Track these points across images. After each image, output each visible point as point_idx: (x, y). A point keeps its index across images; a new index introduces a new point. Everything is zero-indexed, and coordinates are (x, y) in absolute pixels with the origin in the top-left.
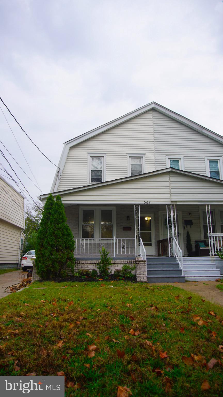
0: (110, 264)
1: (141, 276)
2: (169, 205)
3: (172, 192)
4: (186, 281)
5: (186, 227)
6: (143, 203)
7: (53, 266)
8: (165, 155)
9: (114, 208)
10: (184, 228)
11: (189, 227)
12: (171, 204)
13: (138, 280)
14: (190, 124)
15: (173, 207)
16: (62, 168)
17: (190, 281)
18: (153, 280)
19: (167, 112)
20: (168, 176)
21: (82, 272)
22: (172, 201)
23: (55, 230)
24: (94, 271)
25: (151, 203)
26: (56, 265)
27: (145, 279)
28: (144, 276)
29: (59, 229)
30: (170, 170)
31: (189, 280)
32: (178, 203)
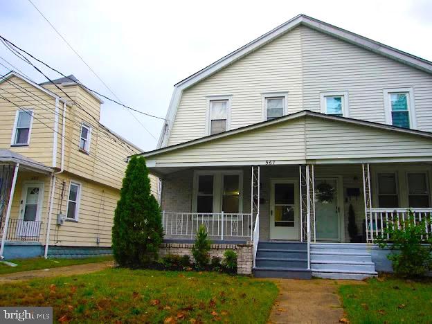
0: (209, 249)
1: (243, 266)
2: (304, 166)
3: (308, 147)
4: (314, 278)
5: (349, 200)
6: (264, 163)
7: (128, 249)
8: (318, 92)
9: (241, 171)
10: (346, 201)
11: (353, 198)
12: (306, 165)
13: (239, 272)
14: (359, 41)
15: (310, 168)
16: (171, 119)
17: (321, 278)
18: (262, 273)
19: (323, 27)
20: (303, 123)
21: (169, 259)
22: (307, 160)
23: (133, 203)
24: (187, 257)
25: (276, 163)
26: (131, 247)
27: (249, 271)
28: (247, 266)
29: (137, 200)
30: (304, 113)
31: (319, 276)
32: (317, 163)
